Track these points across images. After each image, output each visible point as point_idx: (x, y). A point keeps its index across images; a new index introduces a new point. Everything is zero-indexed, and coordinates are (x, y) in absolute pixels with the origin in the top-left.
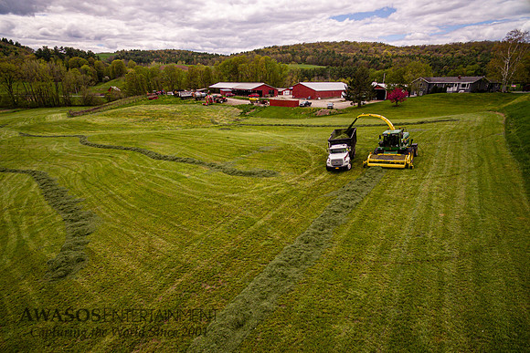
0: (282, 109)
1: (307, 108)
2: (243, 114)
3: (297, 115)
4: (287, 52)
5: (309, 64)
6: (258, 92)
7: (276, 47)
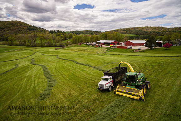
0: (121, 49)
1: (131, 49)
3: (126, 51)
4: (124, 31)
5: (132, 34)
6: (113, 43)
7: (121, 29)
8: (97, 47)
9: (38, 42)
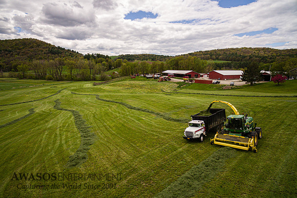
0: (202, 85)
1: (217, 85)
2: (179, 87)
3: (210, 88)
4: (207, 54)
5: (220, 60)
6: (189, 75)
7: (201, 52)
8: (162, 81)
9: (66, 72)
